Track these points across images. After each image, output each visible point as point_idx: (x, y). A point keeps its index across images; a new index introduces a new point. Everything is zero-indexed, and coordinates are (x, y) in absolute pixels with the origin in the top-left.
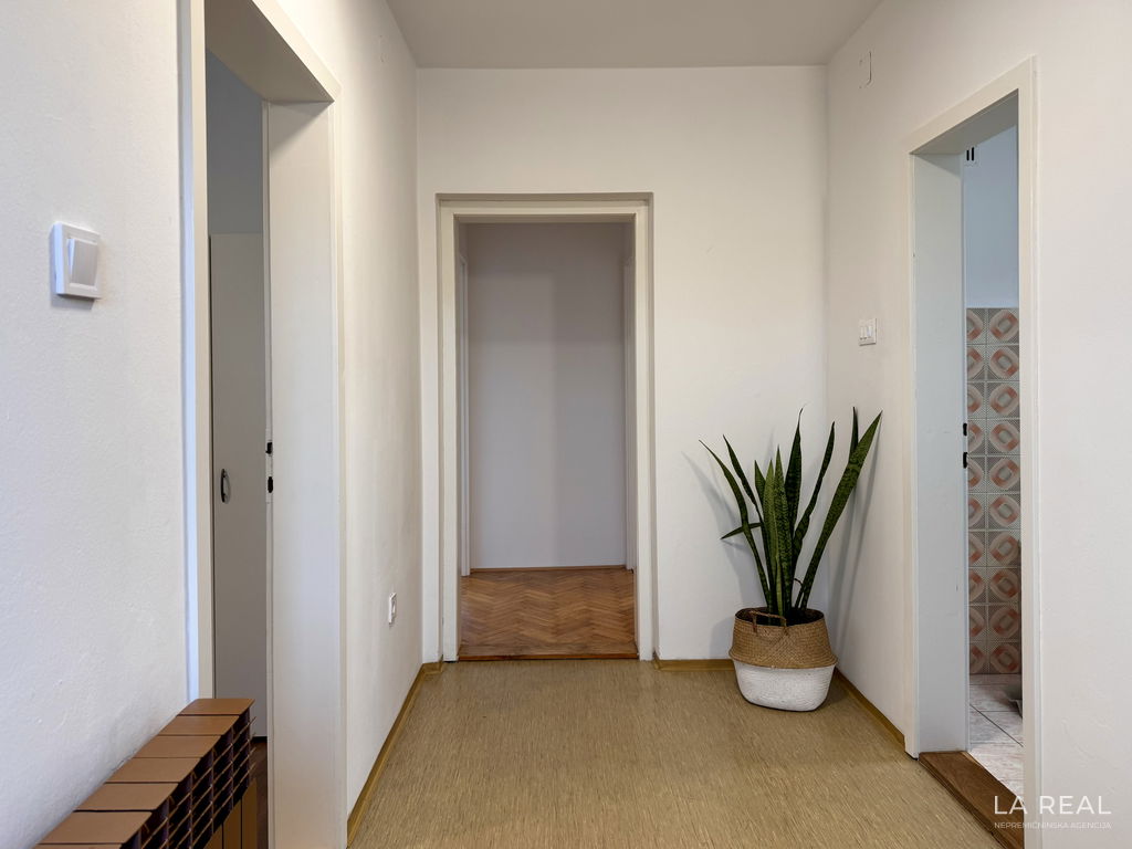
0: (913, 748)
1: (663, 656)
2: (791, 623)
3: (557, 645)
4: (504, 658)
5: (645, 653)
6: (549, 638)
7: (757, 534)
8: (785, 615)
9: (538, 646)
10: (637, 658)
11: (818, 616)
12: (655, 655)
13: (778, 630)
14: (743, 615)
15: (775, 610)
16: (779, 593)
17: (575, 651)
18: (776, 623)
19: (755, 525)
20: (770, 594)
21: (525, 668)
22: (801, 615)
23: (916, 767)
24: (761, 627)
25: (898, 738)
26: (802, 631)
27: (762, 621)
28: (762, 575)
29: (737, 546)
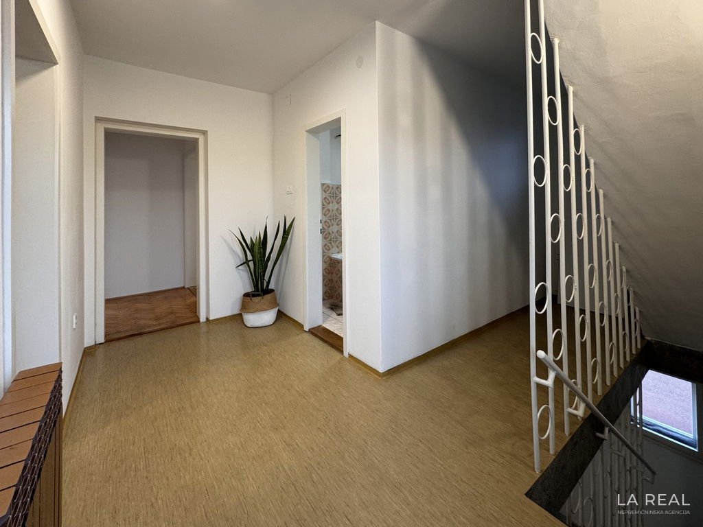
0: (306, 329)
1: (211, 318)
2: (264, 295)
3: (159, 324)
4: (132, 336)
5: (203, 319)
6: (154, 323)
7: (251, 264)
8: (261, 291)
9: (149, 327)
10: (199, 322)
11: (272, 291)
12: (207, 319)
13: (260, 298)
14: (246, 295)
15: (258, 291)
16: (260, 285)
17: (169, 325)
18: (258, 295)
19: (250, 261)
20: (256, 286)
21: (145, 337)
22: (267, 291)
23: (308, 334)
24: (253, 299)
25: (301, 326)
26: (268, 296)
27: (254, 296)
28: (253, 279)
29: (242, 270)
